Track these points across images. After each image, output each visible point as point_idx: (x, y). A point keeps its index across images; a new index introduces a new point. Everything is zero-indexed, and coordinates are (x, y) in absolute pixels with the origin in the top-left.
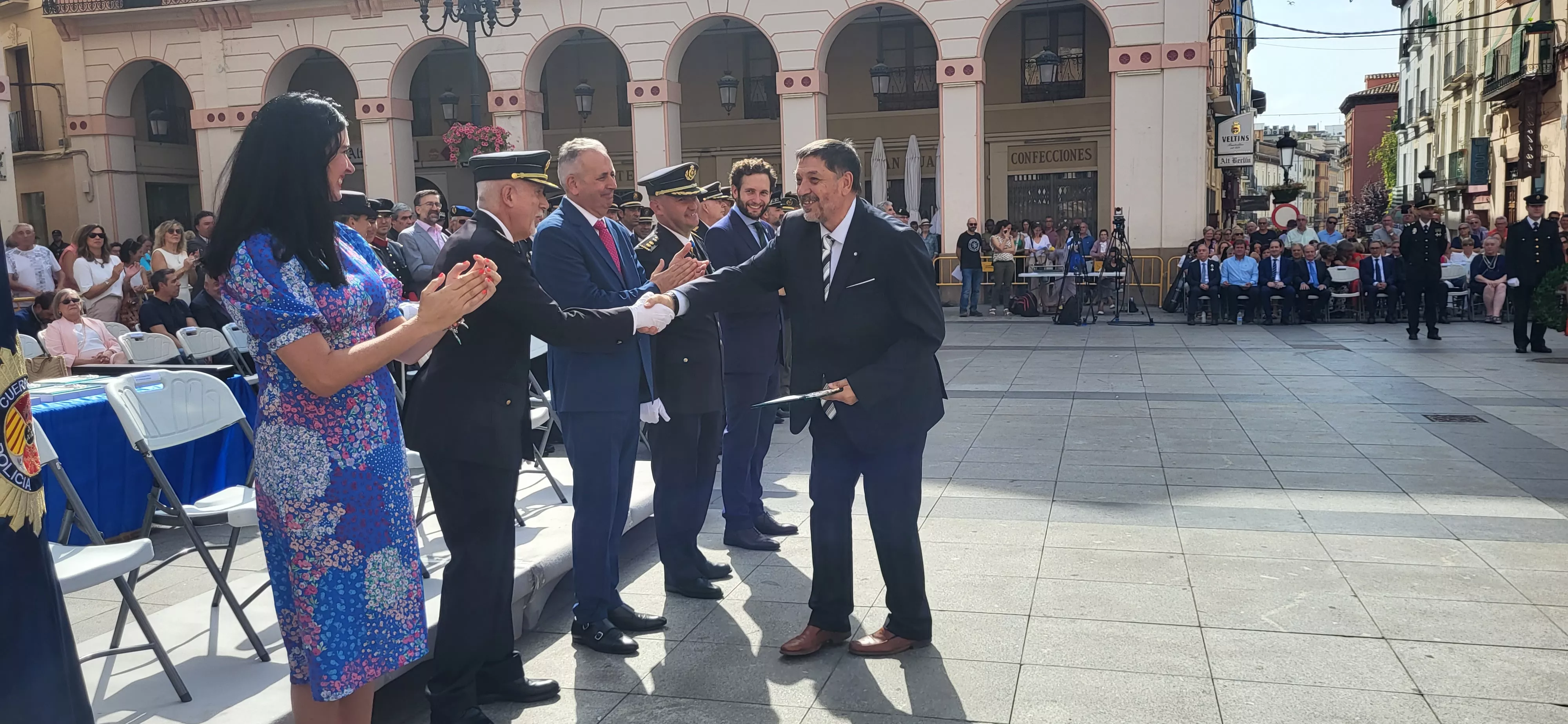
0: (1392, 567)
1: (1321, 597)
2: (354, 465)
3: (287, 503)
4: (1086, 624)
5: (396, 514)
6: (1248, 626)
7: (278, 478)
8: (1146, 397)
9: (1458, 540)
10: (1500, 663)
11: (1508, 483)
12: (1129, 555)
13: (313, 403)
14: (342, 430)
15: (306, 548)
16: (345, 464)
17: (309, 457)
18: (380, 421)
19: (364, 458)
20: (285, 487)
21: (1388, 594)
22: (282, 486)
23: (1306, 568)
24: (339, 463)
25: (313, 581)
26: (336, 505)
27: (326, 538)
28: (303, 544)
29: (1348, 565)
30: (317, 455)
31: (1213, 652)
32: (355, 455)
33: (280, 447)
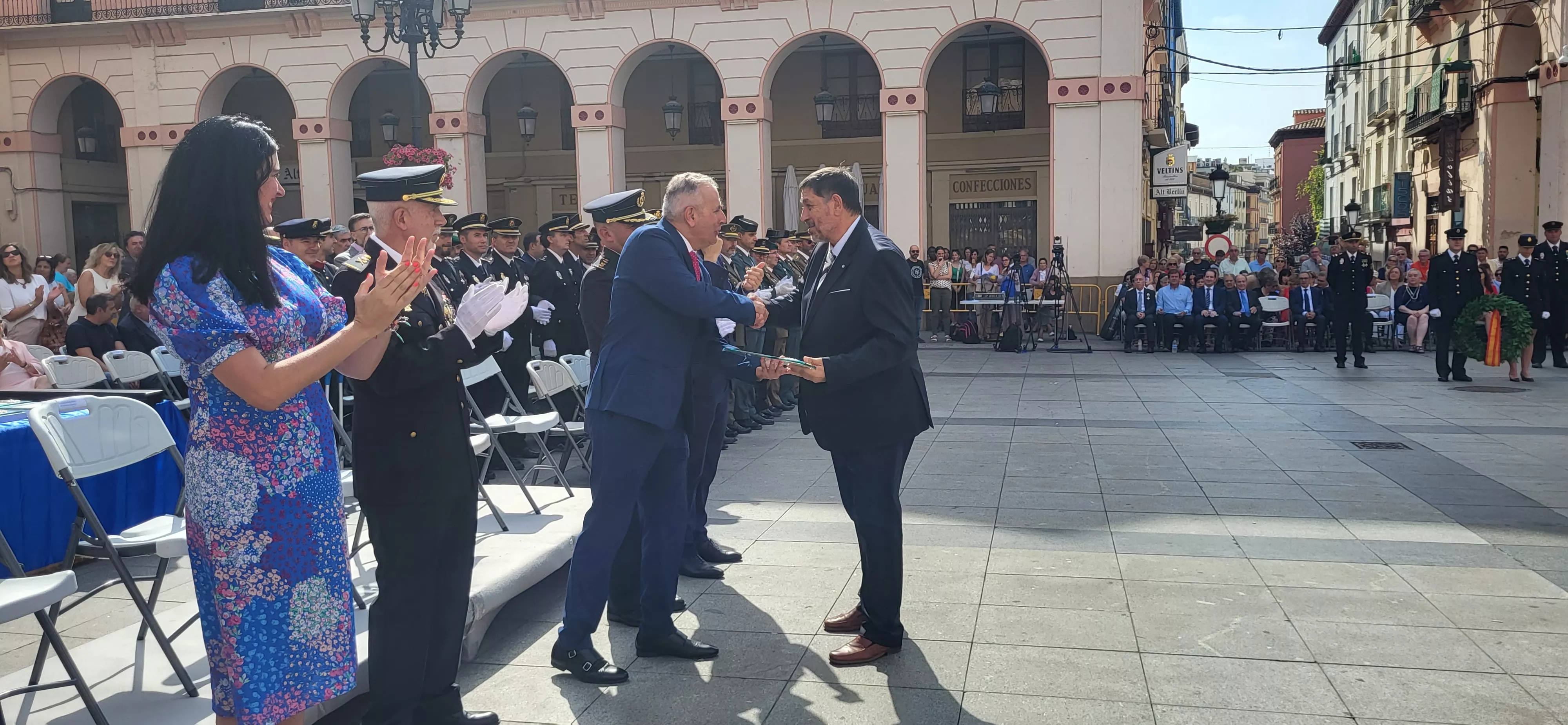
0: (1324, 591)
1: (1255, 622)
2: (284, 493)
3: (213, 531)
4: (1028, 650)
5: (326, 543)
6: (1186, 651)
7: (205, 504)
8: (1085, 423)
9: (1386, 564)
10: (1428, 685)
11: (1432, 509)
12: (1070, 581)
13: (243, 428)
14: (273, 457)
15: (231, 577)
16: (274, 491)
17: (237, 483)
18: (312, 449)
19: (295, 486)
20: (211, 513)
21: (1320, 619)
22: (208, 513)
23: (1241, 593)
24: (268, 490)
25: (236, 611)
26: (263, 533)
27: (251, 566)
28: (227, 573)
29: (1281, 590)
30: (246, 482)
31: (1152, 678)
32: (285, 483)
33: (207, 472)
